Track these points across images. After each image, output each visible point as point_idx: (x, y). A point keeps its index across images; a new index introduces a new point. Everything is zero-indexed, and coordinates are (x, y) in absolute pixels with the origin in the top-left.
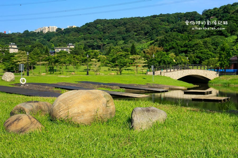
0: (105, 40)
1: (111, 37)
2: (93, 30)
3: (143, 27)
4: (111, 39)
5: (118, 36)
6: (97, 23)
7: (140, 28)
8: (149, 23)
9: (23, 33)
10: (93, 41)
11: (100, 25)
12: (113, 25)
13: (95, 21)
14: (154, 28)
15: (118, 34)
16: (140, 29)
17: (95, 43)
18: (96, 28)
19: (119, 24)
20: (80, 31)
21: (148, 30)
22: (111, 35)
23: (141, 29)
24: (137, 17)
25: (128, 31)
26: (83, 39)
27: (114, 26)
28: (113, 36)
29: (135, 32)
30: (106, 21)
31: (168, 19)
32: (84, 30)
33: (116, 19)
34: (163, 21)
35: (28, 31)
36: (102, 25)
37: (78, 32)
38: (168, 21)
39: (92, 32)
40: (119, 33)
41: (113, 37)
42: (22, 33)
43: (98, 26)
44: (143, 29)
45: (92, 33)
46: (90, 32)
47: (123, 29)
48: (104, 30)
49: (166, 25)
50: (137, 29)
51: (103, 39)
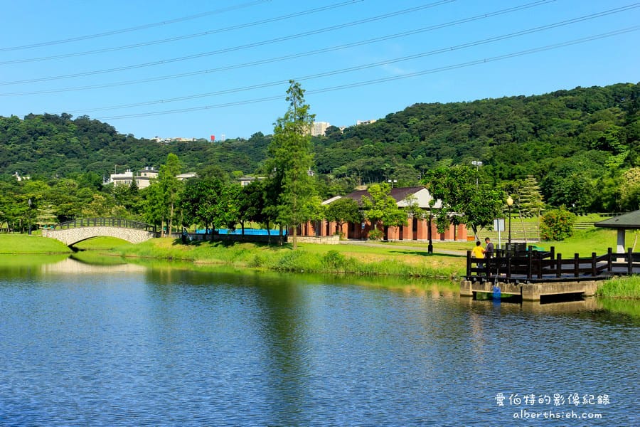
0: (416, 157)
1: (430, 149)
2: (398, 132)
3: (512, 125)
4: (429, 155)
5: (446, 148)
6: (412, 115)
7: (503, 128)
8: (532, 112)
9: (250, 140)
10: (383, 160)
11: (416, 119)
12: (447, 119)
13: (408, 109)
14: (539, 125)
15: (449, 142)
16: (505, 130)
17: (386, 165)
18: (407, 127)
19: (464, 115)
20: (366, 134)
21: (524, 131)
22: (430, 145)
23: (507, 129)
24: (517, 96)
25: (473, 134)
26: (364, 154)
27: (450, 120)
28: (435, 147)
29: (490, 136)
30: (436, 109)
31: (586, 101)
32: (376, 131)
33: (464, 102)
34: (571, 107)
35: (262, 135)
36: (422, 119)
37: (362, 136)
38: (585, 106)
39: (395, 137)
40: (450, 140)
41: (434, 149)
42: (248, 139)
43: (411, 122)
44: (510, 129)
45: (395, 139)
46: (390, 137)
47: (464, 127)
48: (422, 130)
49: (574, 117)
50: (496, 128)
51: (412, 156)
